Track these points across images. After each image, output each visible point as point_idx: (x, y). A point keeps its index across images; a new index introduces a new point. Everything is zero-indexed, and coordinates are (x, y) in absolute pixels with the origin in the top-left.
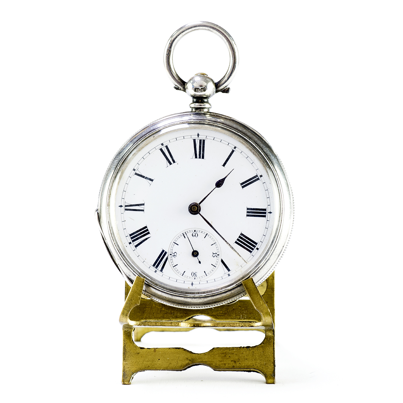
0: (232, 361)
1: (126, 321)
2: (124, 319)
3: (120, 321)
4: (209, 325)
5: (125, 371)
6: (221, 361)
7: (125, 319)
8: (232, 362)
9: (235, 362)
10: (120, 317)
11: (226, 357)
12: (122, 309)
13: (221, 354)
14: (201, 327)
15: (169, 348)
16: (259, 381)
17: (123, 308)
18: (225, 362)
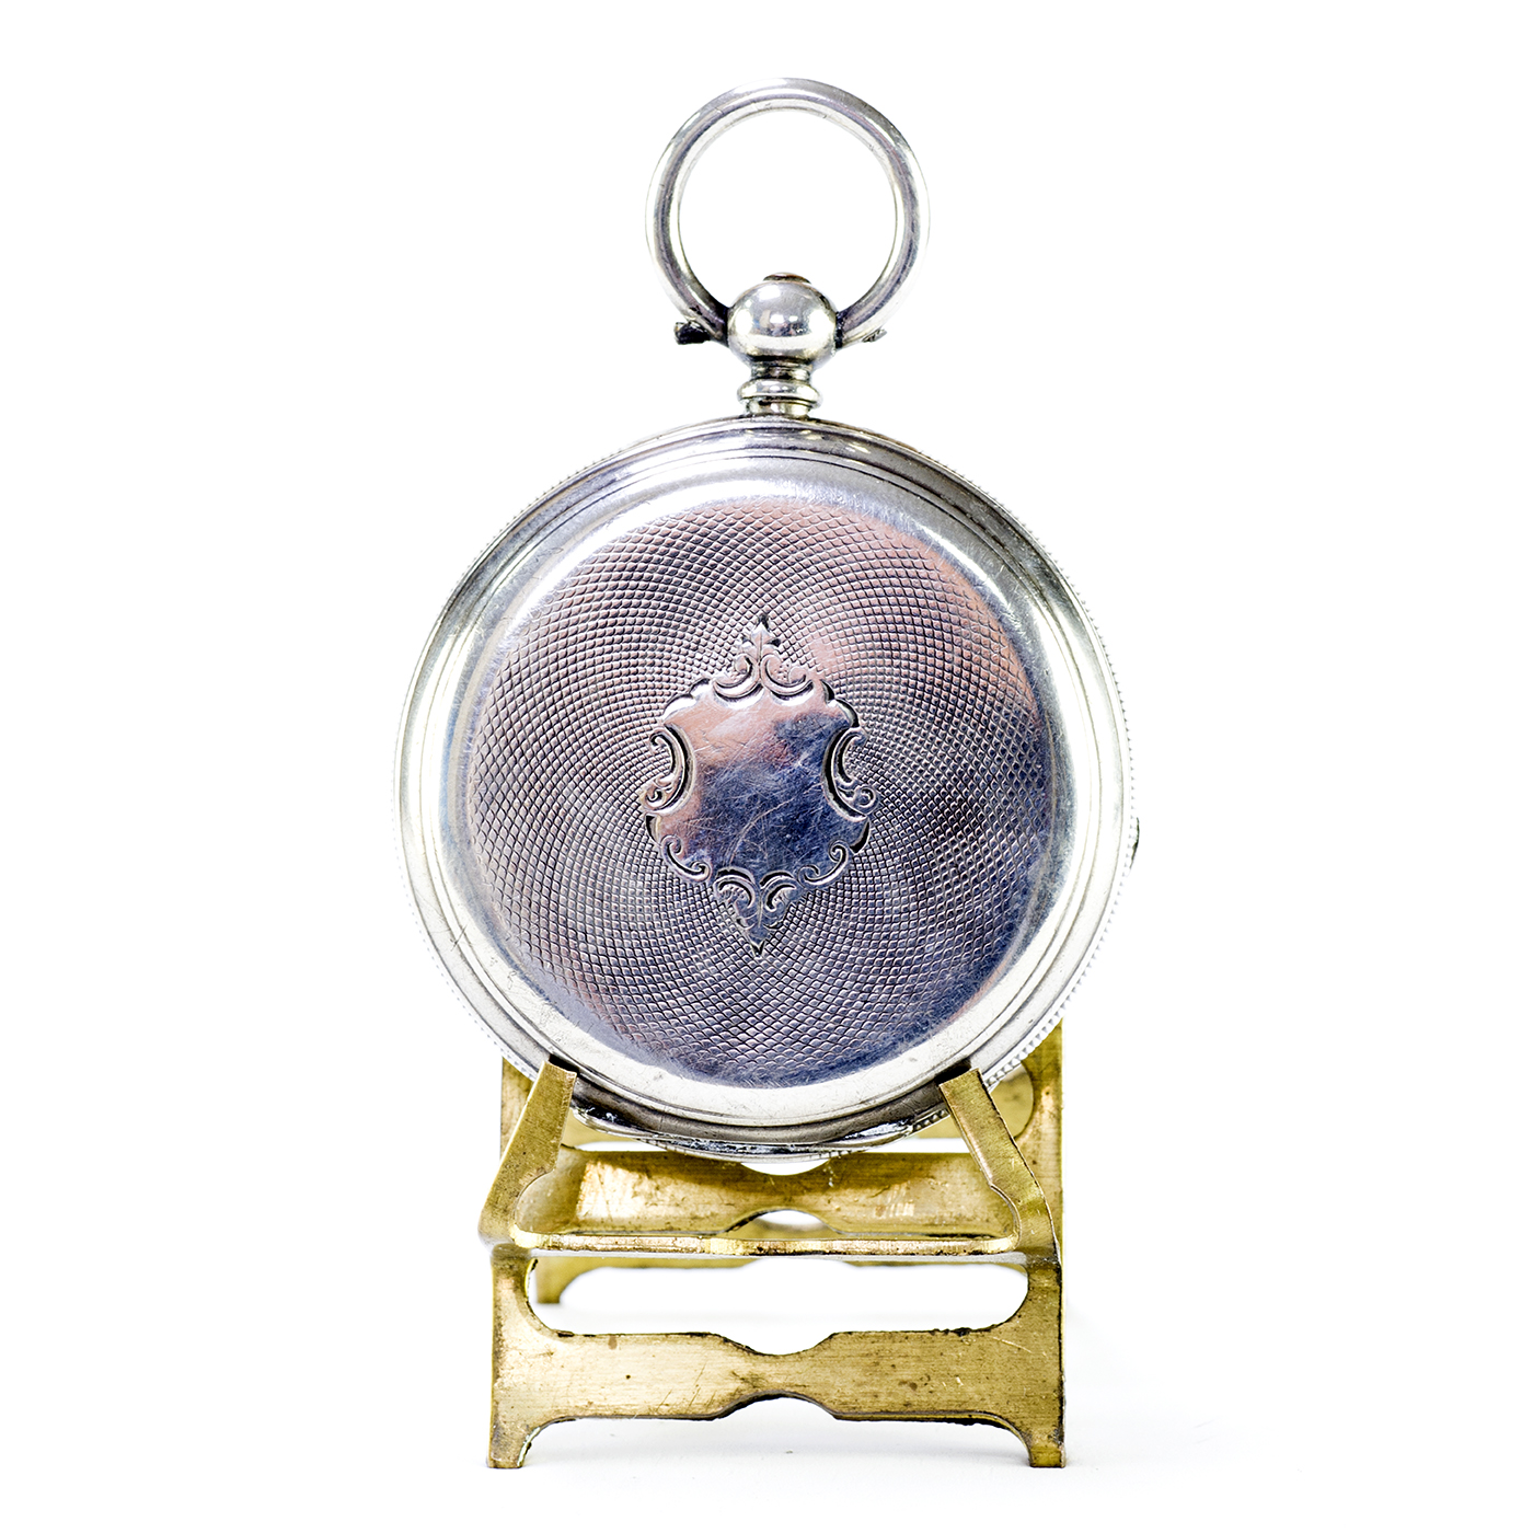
0: (903, 1383)
1: (506, 1233)
2: (498, 1226)
3: (481, 1232)
4: (814, 1249)
5: (500, 1418)
6: (860, 1385)
7: (502, 1224)
8: (904, 1387)
9: (914, 1386)
10: (483, 1218)
11: (878, 1368)
12: (491, 1186)
13: (862, 1356)
14: (785, 1254)
15: (667, 1335)
16: (1003, 1455)
17: (495, 1185)
18: (875, 1389)
